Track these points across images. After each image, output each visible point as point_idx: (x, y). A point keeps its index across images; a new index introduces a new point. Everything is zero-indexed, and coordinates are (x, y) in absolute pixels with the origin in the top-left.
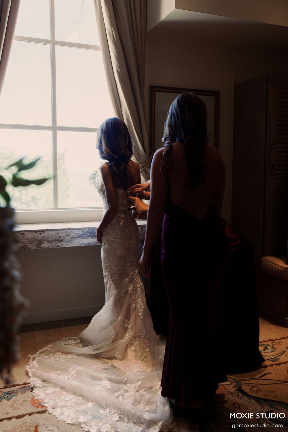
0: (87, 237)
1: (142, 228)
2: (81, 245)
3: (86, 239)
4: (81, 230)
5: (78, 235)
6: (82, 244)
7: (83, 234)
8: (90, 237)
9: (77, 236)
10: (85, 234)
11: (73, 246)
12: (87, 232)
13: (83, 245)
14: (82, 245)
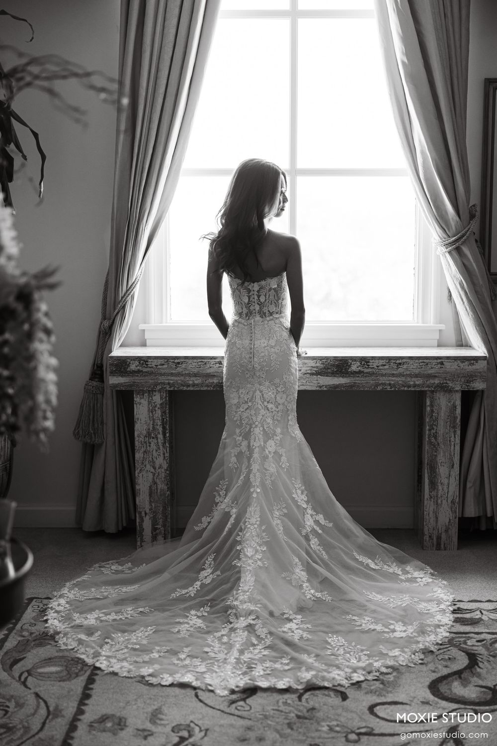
0: (333, 374)
1: (442, 363)
2: (320, 387)
3: (330, 378)
4: (321, 360)
5: (315, 369)
6: (323, 386)
7: (324, 368)
8: (338, 374)
9: (314, 372)
10: (328, 369)
11: (307, 389)
12: (333, 365)
13: (325, 389)
14: (322, 389)
